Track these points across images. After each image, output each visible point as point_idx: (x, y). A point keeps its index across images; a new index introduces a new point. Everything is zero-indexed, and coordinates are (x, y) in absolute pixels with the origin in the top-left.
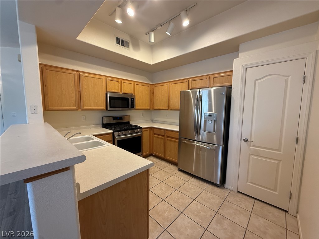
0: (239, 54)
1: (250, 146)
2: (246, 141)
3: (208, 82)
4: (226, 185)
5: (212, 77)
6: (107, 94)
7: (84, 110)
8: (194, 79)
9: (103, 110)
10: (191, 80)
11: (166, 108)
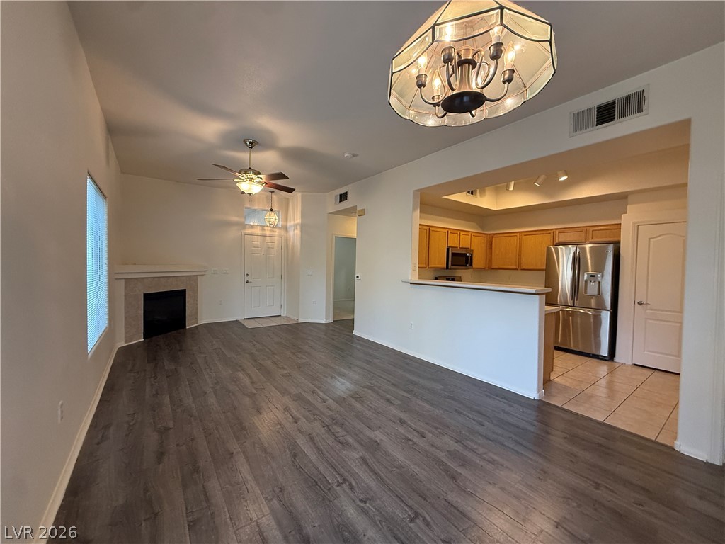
0: (628, 207)
1: (646, 309)
2: (640, 304)
3: (584, 235)
4: (616, 359)
5: (591, 229)
6: (448, 249)
7: (431, 268)
8: (562, 231)
9: (443, 269)
10: (557, 231)
11: (515, 267)
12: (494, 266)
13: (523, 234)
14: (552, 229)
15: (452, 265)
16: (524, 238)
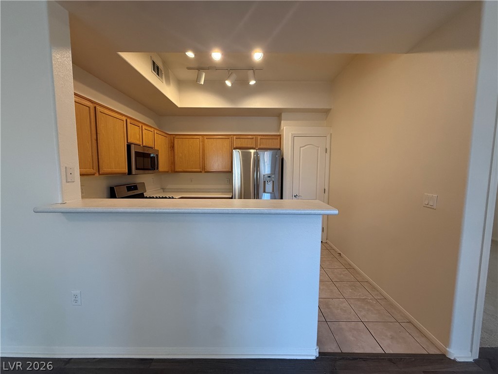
0: (282, 122)
2: (296, 196)
3: (254, 142)
5: (259, 137)
6: (129, 147)
7: (103, 174)
8: (239, 137)
9: (124, 174)
10: (235, 137)
11: (199, 170)
12: (177, 169)
13: (205, 137)
14: (230, 135)
15: (137, 169)
16: (206, 141)
